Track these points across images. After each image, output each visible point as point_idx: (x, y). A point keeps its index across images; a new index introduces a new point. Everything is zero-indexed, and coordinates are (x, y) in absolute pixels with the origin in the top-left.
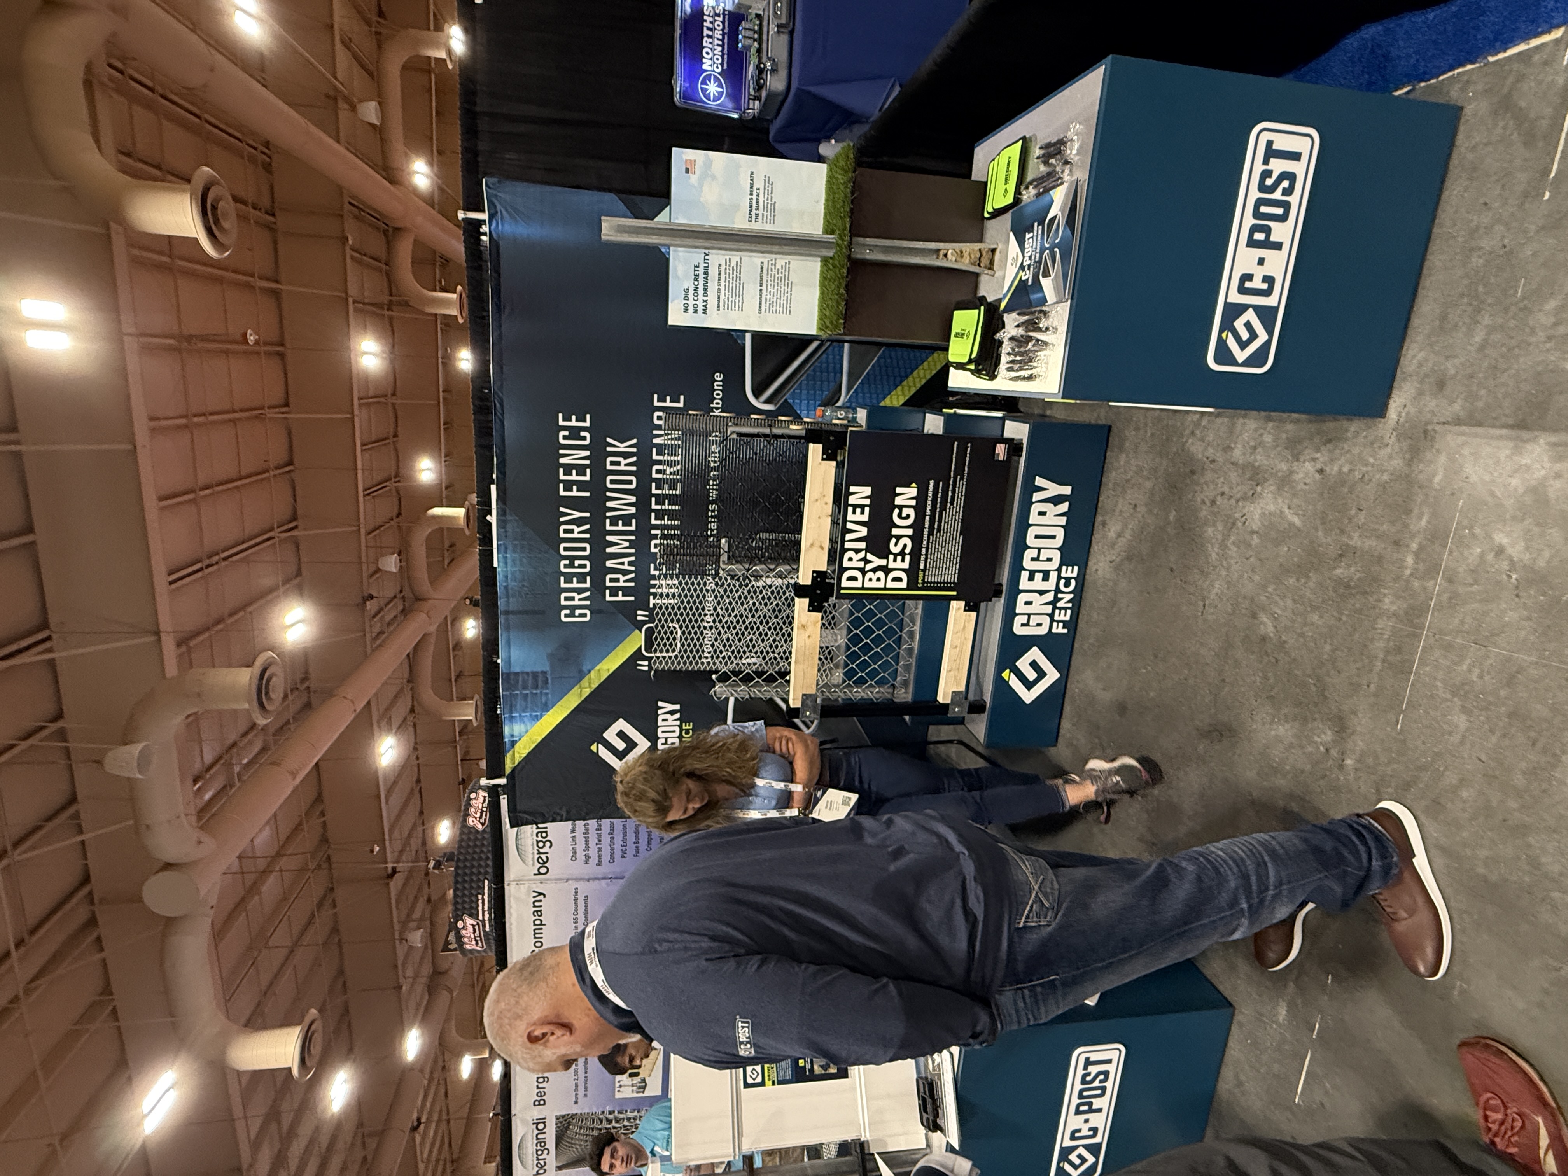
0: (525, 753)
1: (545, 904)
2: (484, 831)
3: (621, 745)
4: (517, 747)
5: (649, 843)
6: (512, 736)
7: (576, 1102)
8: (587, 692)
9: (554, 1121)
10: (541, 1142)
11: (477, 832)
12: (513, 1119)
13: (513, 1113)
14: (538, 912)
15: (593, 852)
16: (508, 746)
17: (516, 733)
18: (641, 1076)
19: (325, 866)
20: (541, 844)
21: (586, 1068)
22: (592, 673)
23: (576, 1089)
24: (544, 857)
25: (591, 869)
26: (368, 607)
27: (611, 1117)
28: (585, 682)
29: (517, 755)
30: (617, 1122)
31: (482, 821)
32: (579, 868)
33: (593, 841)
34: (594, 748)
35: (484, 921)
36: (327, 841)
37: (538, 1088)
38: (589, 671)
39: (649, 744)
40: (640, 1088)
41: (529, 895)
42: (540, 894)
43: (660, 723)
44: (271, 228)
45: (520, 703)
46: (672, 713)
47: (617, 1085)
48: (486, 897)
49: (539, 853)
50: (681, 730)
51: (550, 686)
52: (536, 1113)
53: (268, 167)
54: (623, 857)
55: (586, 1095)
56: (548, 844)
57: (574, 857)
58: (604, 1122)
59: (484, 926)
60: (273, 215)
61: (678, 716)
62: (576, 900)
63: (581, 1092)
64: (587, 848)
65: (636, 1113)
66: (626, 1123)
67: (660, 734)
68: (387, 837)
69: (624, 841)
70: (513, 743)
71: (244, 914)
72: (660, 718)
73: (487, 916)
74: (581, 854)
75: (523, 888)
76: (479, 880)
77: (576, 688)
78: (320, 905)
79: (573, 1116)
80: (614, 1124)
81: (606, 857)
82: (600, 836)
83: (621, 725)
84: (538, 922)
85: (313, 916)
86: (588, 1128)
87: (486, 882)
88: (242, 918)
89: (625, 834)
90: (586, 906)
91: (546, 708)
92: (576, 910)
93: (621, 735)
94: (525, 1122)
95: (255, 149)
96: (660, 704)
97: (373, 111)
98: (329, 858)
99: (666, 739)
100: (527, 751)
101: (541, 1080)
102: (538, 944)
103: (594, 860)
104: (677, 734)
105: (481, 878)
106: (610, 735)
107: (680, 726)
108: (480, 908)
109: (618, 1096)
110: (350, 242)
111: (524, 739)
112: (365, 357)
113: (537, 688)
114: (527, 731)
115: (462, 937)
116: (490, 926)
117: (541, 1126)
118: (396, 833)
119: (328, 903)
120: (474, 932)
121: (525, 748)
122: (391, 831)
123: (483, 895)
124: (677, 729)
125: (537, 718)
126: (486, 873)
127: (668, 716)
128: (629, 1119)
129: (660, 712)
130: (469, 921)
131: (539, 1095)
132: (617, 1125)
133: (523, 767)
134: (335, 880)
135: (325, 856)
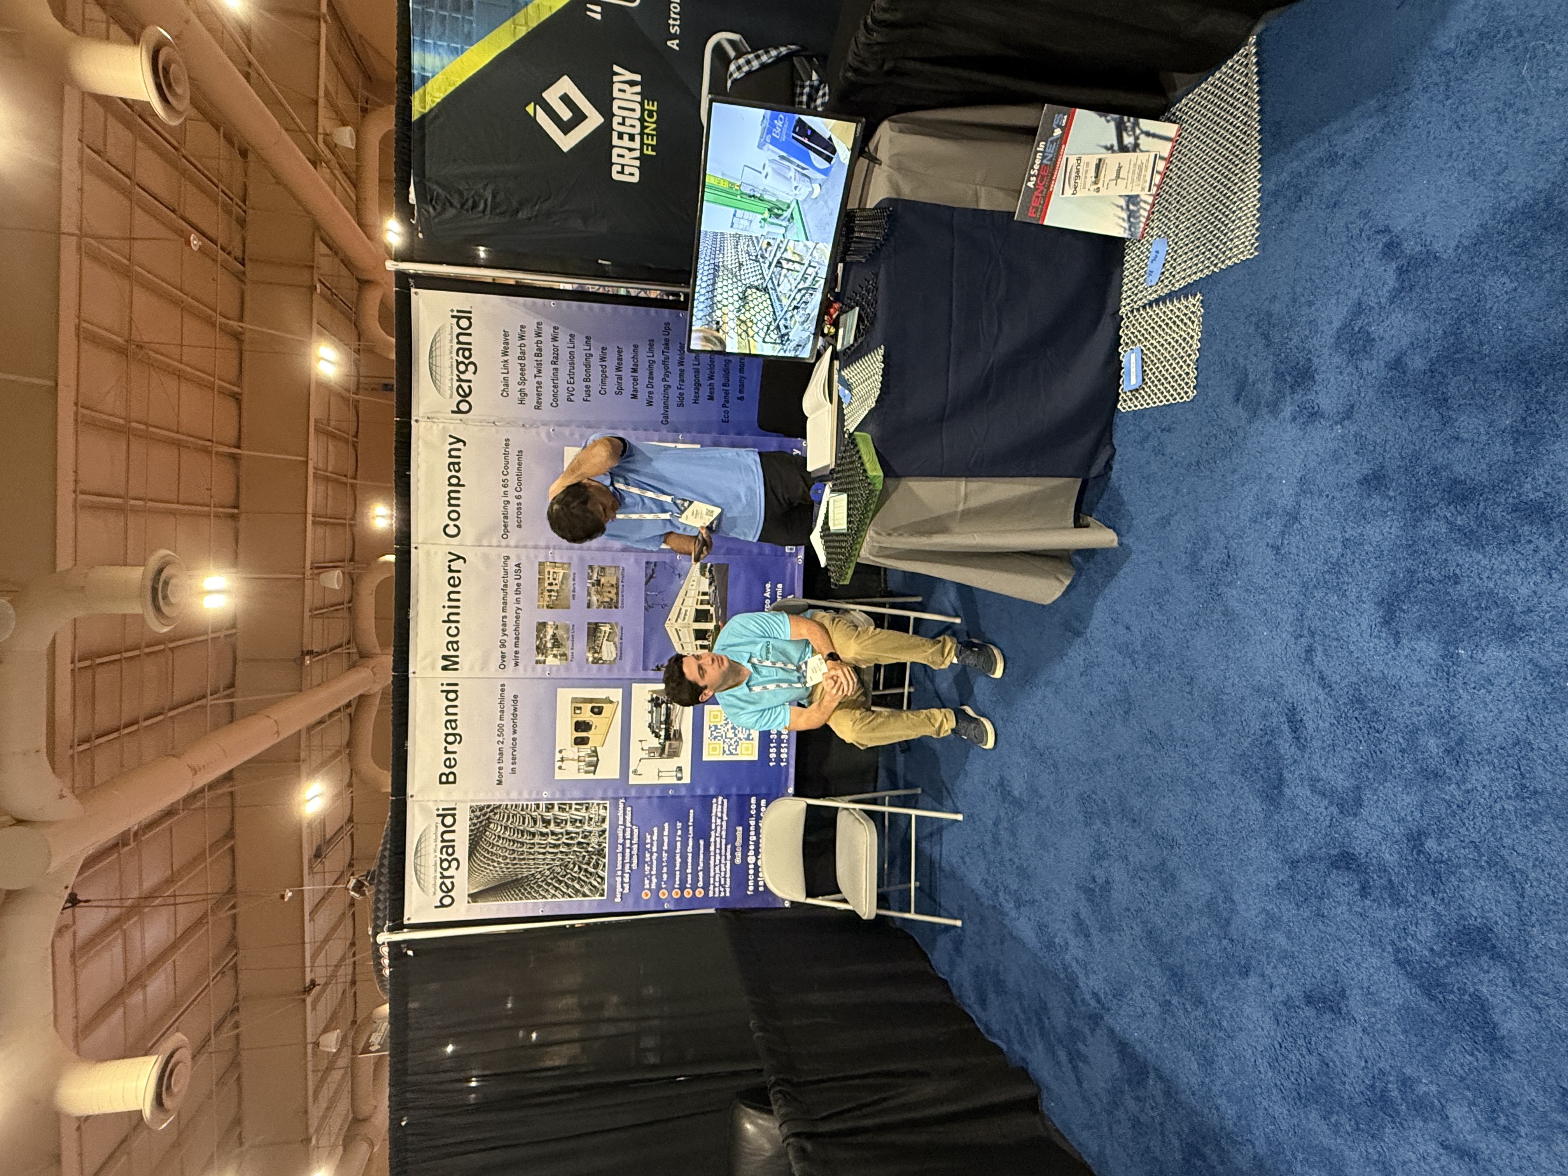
0: (439, 96)
1: (466, 455)
3: (566, 114)
4: (429, 85)
5: (603, 382)
6: (423, 69)
7: (500, 783)
8: (522, 32)
9: (468, 814)
10: (448, 846)
12: (409, 801)
13: (409, 792)
14: (455, 466)
15: (530, 387)
16: (417, 81)
17: (428, 67)
18: (591, 744)
19: (230, 974)
20: (462, 367)
21: (515, 725)
22: (530, 6)
23: (500, 761)
24: (465, 385)
25: (527, 411)
27: (549, 815)
28: (520, 16)
29: (428, 99)
30: (558, 824)
32: (511, 408)
33: (531, 371)
34: (530, 109)
36: (236, 946)
37: (447, 752)
38: (526, 4)
39: (602, 120)
40: (589, 764)
41: (444, 442)
42: (459, 440)
43: (616, 94)
44: (240, 277)
45: (435, 26)
46: (632, 83)
47: (558, 757)
49: (460, 380)
50: (643, 110)
51: (474, 11)
52: (444, 796)
53: (242, 223)
54: (569, 400)
55: (513, 771)
56: (471, 368)
57: (505, 393)
58: (539, 823)
60: (243, 265)
61: (638, 89)
62: (506, 454)
63: (507, 764)
64: (523, 381)
65: (583, 813)
66: (570, 828)
67: (615, 110)
68: (308, 963)
69: (571, 375)
70: (424, 80)
71: (122, 1010)
72: (616, 87)
74: (514, 387)
75: (436, 429)
77: (508, 22)
78: (218, 1027)
79: (495, 809)
80: (552, 827)
81: (547, 398)
82: (539, 364)
83: (566, 85)
84: (454, 481)
85: (207, 1039)
86: (516, 831)
88: (117, 1015)
89: (572, 364)
90: (520, 464)
91: (469, 40)
92: (506, 468)
93: (566, 99)
94: (424, 809)
95: (231, 199)
96: (616, 68)
97: (348, 136)
98: (235, 968)
99: (624, 118)
100: (443, 96)
101: (451, 739)
102: (454, 516)
103: (531, 400)
104: (638, 114)
106: (552, 96)
107: (642, 104)
109: (559, 775)
110: (318, 291)
111: (439, 77)
112: (322, 362)
113: (458, 10)
114: (443, 67)
117: (449, 820)
118: (321, 960)
119: (229, 1024)
121: (439, 89)
122: (314, 957)
124: (638, 107)
125: (457, 52)
127: (626, 87)
128: (574, 822)
129: (616, 78)
131: (450, 764)
132: (557, 830)
133: (436, 117)
134: (240, 997)
135: (231, 963)
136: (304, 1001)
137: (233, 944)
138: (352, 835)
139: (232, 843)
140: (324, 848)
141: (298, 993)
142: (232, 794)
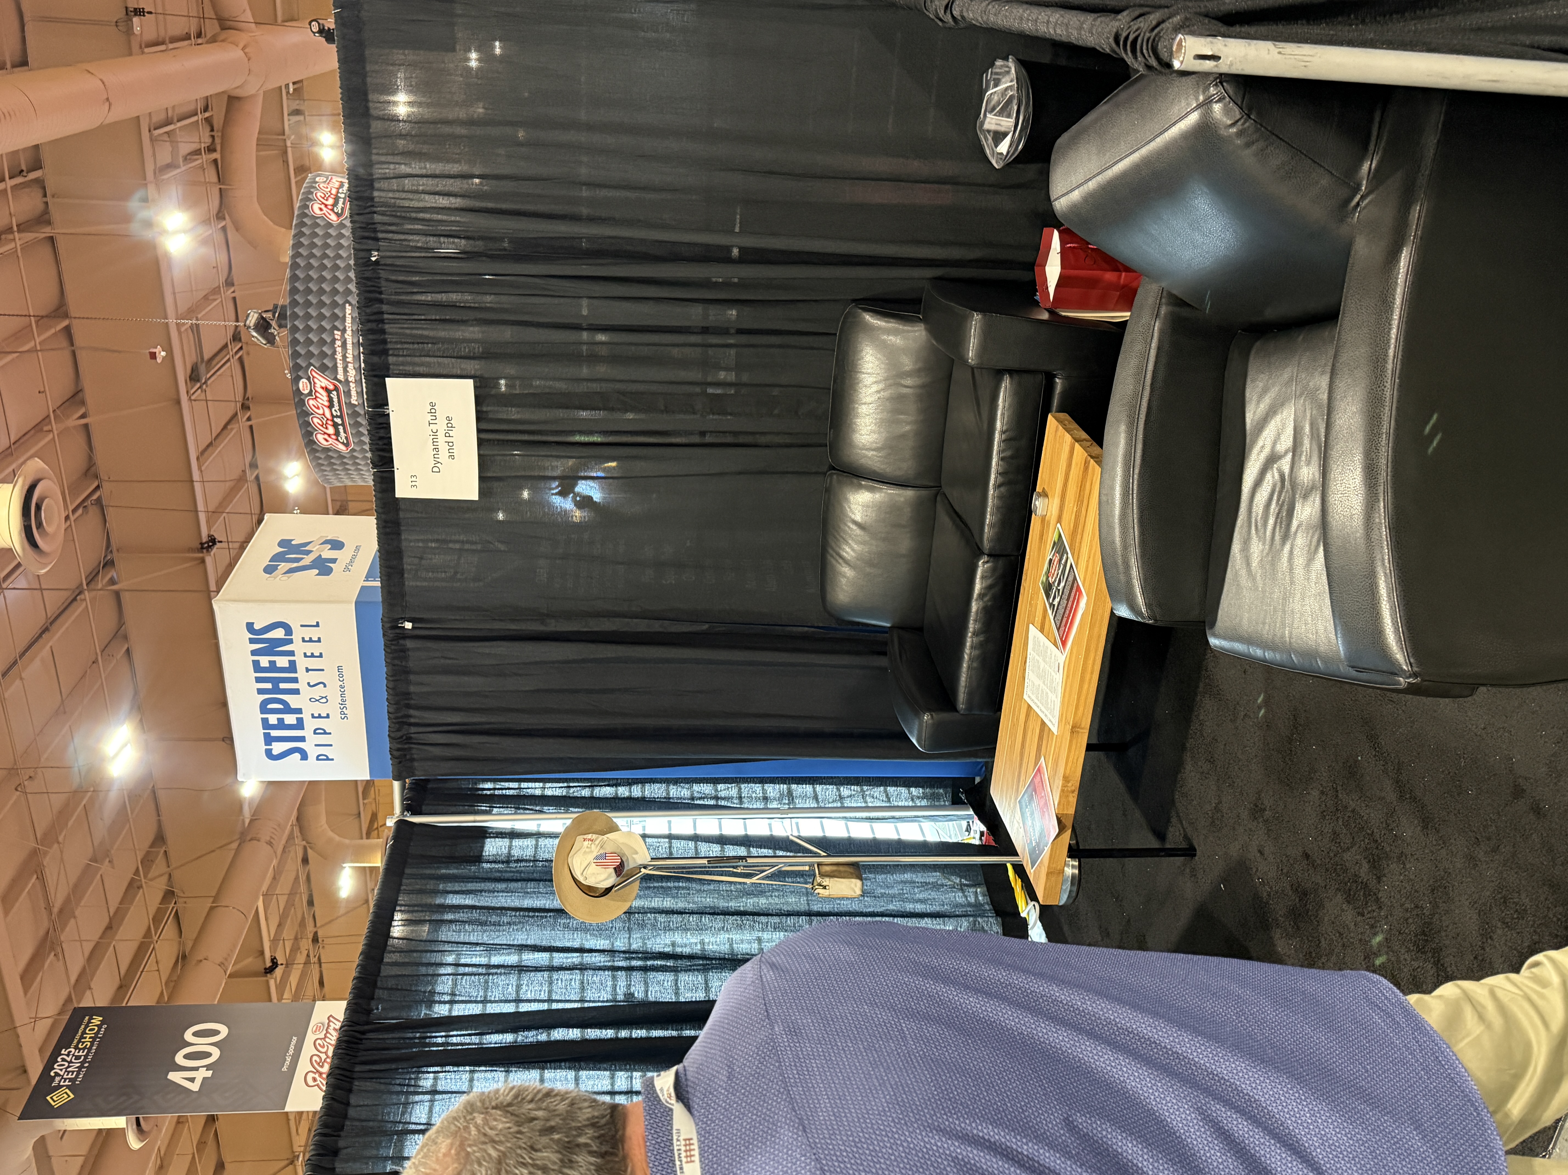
2: (342, 225)
11: (329, 225)
26: (137, 29)
31: (338, 209)
35: (347, 382)
48: (348, 335)
59: (348, 394)
73: (352, 373)
76: (335, 304)
87: (348, 309)
105: (339, 299)
108: (339, 356)
115: (308, 414)
116: (360, 394)
120: (331, 406)
123: (344, 331)
126: (348, 292)
130: (321, 381)
134: (114, 547)
135: (95, 497)
136: (203, 561)
137: (90, 471)
138: (241, 359)
139: (65, 323)
140: (202, 368)
141: (191, 550)
142: (51, 239)
